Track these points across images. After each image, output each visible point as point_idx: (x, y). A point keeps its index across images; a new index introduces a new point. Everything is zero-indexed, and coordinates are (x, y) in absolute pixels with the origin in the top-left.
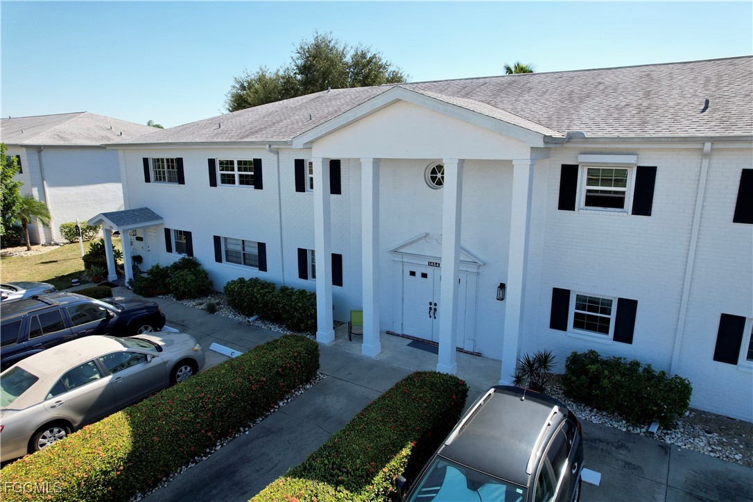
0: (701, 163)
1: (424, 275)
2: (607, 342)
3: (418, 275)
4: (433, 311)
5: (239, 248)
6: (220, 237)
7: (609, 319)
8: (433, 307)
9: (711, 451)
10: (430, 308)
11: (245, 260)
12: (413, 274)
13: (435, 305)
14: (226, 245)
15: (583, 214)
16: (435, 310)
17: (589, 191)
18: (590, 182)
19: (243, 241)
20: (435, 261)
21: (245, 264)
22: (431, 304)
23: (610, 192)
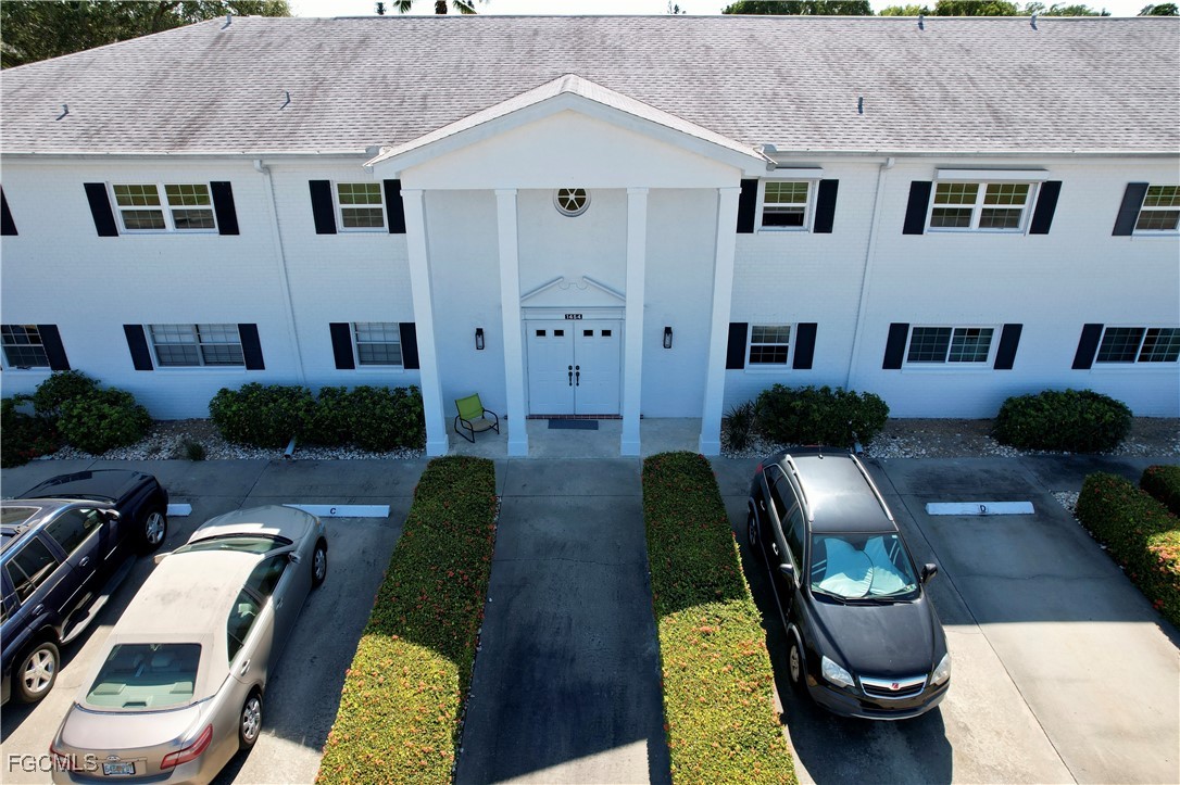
0: (879, 176)
1: (559, 333)
2: (786, 371)
3: (550, 333)
4: (574, 376)
5: (190, 339)
6: (141, 326)
7: (787, 348)
8: (574, 371)
9: (905, 454)
10: (570, 374)
11: (211, 356)
12: (541, 333)
13: (578, 368)
14: (153, 337)
15: (763, 235)
16: (578, 374)
17: (765, 209)
18: (768, 199)
19: (197, 326)
20: (575, 312)
21: (206, 363)
22: (570, 368)
23: (788, 209)
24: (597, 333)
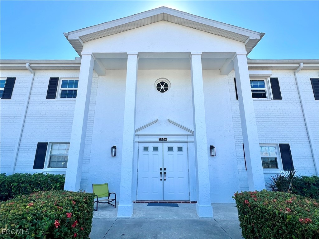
1: (155, 149)
2: (281, 172)
3: (151, 149)
4: (163, 174)
7: (276, 159)
8: (163, 171)
12: (146, 149)
13: (165, 169)
20: (164, 137)
22: (161, 169)
23: (258, 91)
24: (175, 149)
